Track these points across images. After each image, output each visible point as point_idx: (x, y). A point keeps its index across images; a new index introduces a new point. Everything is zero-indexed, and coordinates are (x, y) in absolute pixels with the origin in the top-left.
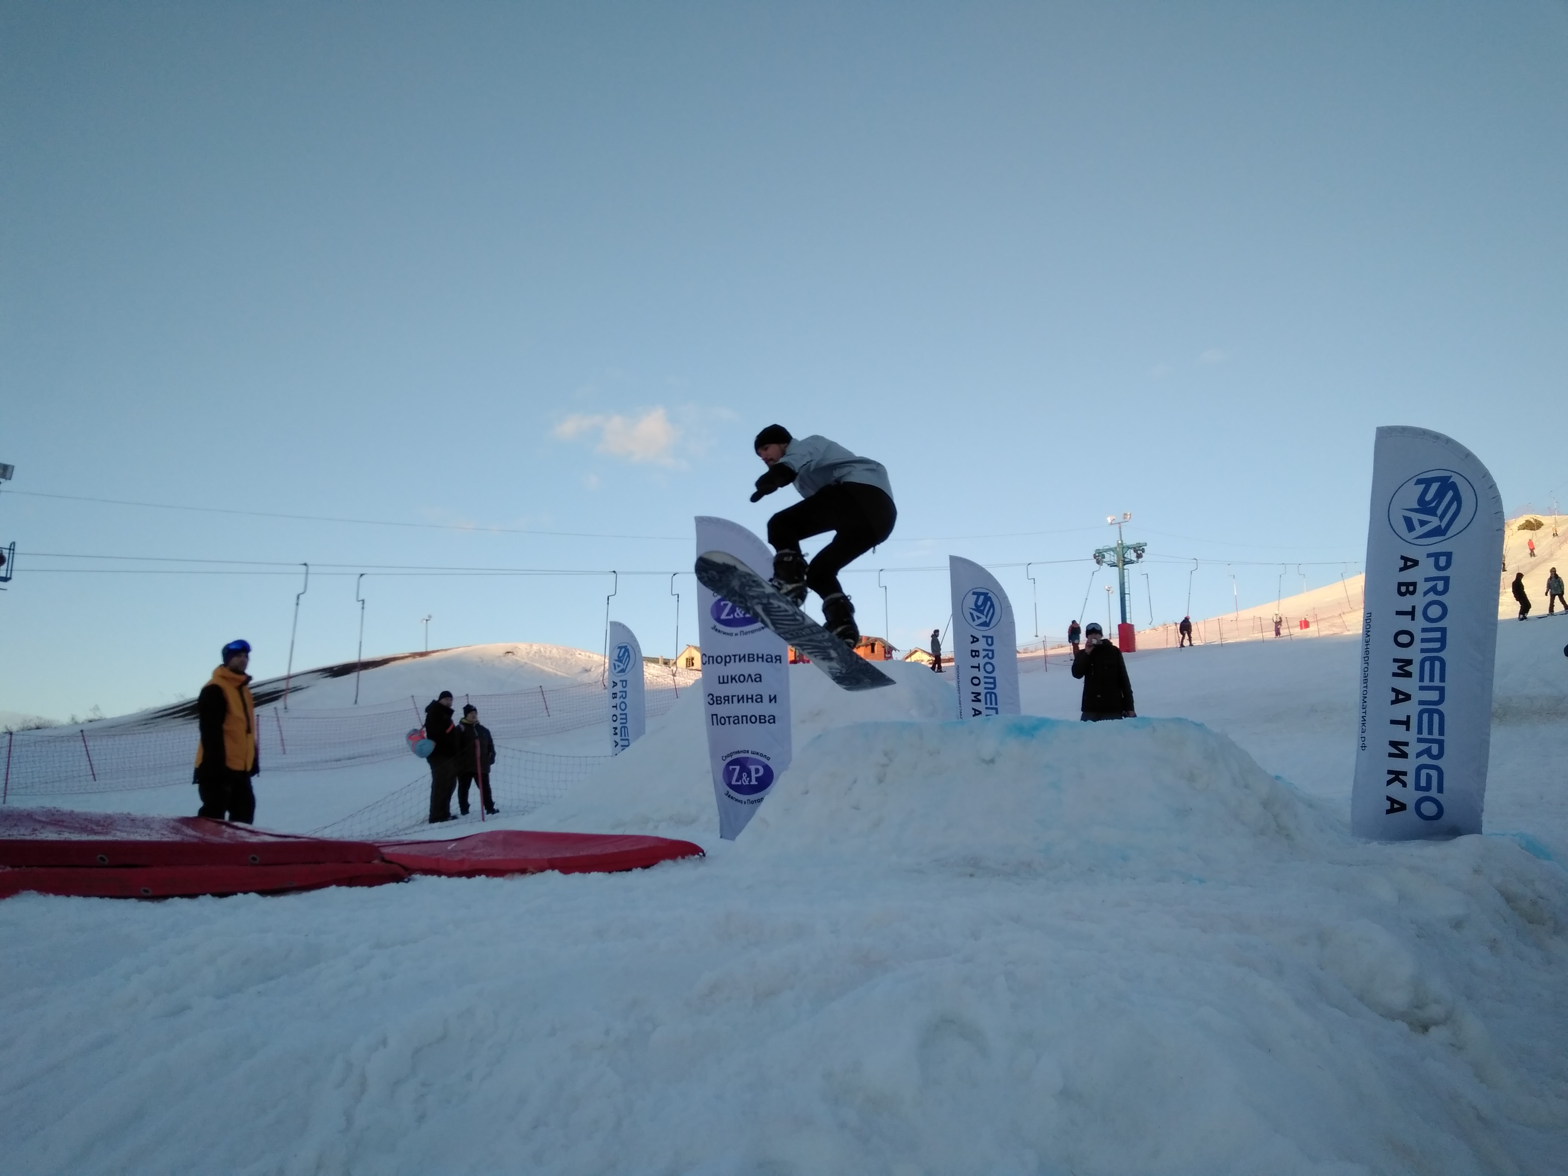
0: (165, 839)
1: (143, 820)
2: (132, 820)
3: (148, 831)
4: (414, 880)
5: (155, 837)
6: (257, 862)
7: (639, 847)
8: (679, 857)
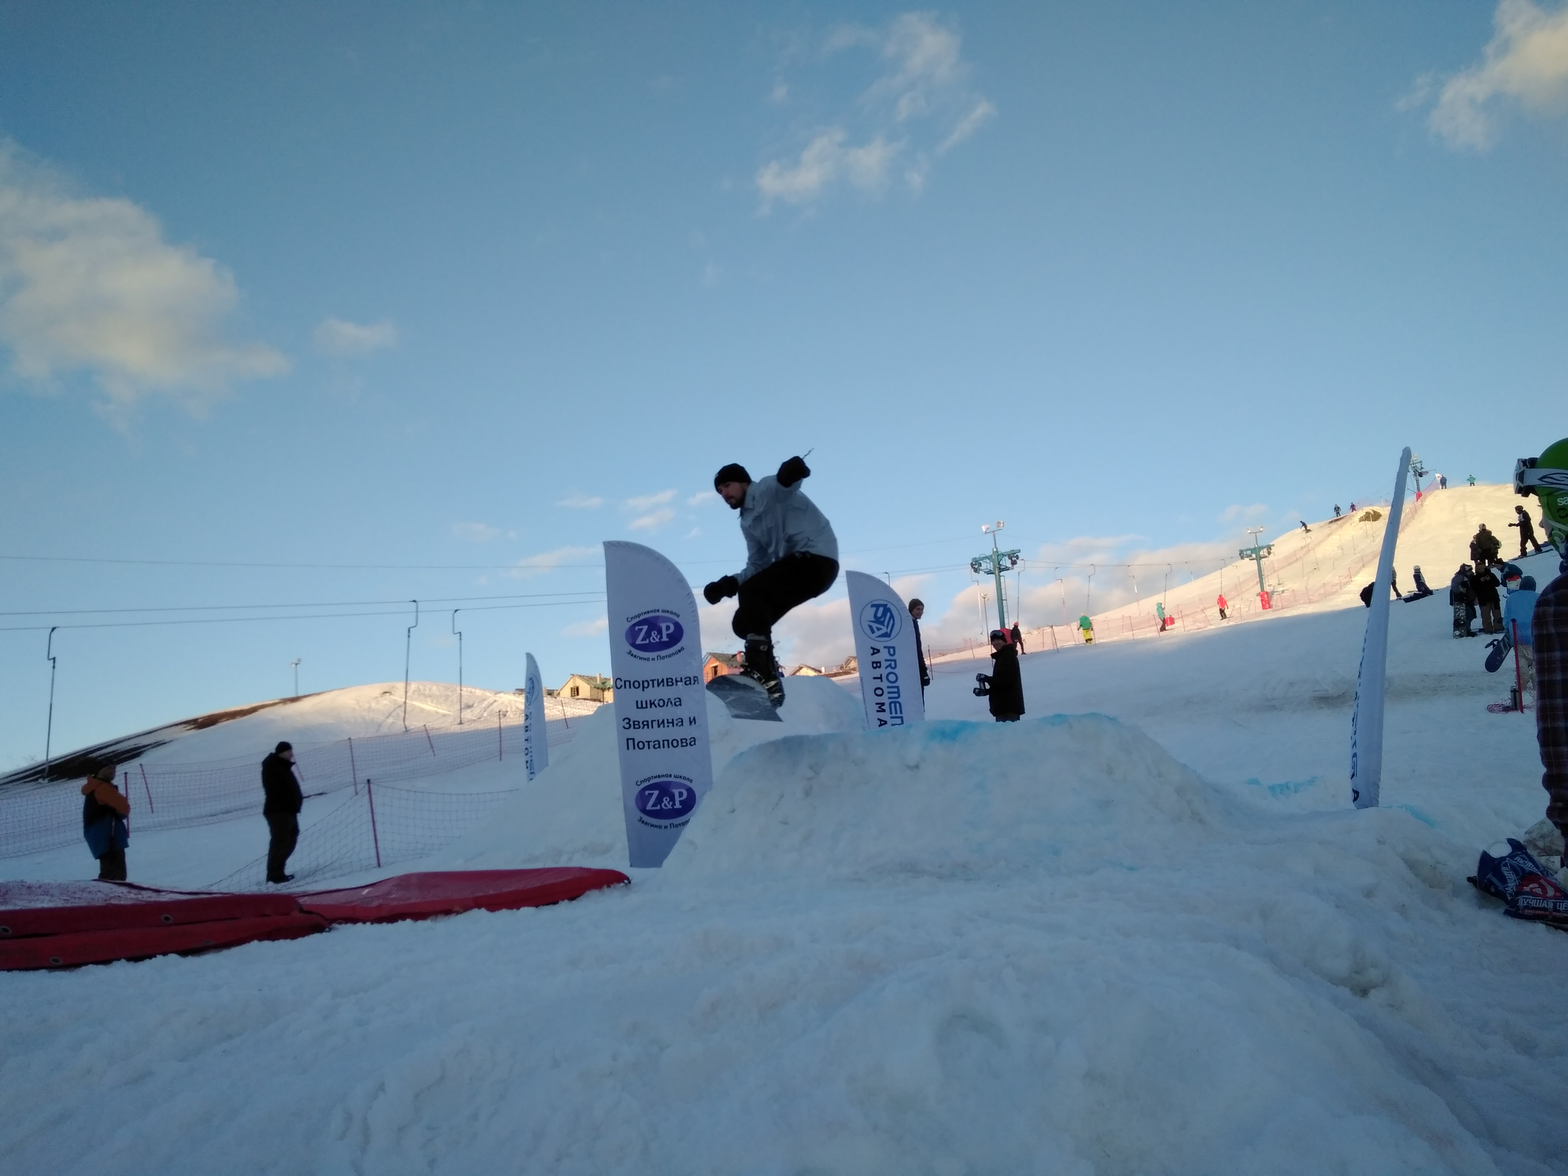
0: (69, 905)
1: (40, 887)
2: (29, 888)
3: (47, 898)
4: (337, 929)
5: (60, 904)
6: (169, 922)
7: (564, 879)
8: (605, 887)
